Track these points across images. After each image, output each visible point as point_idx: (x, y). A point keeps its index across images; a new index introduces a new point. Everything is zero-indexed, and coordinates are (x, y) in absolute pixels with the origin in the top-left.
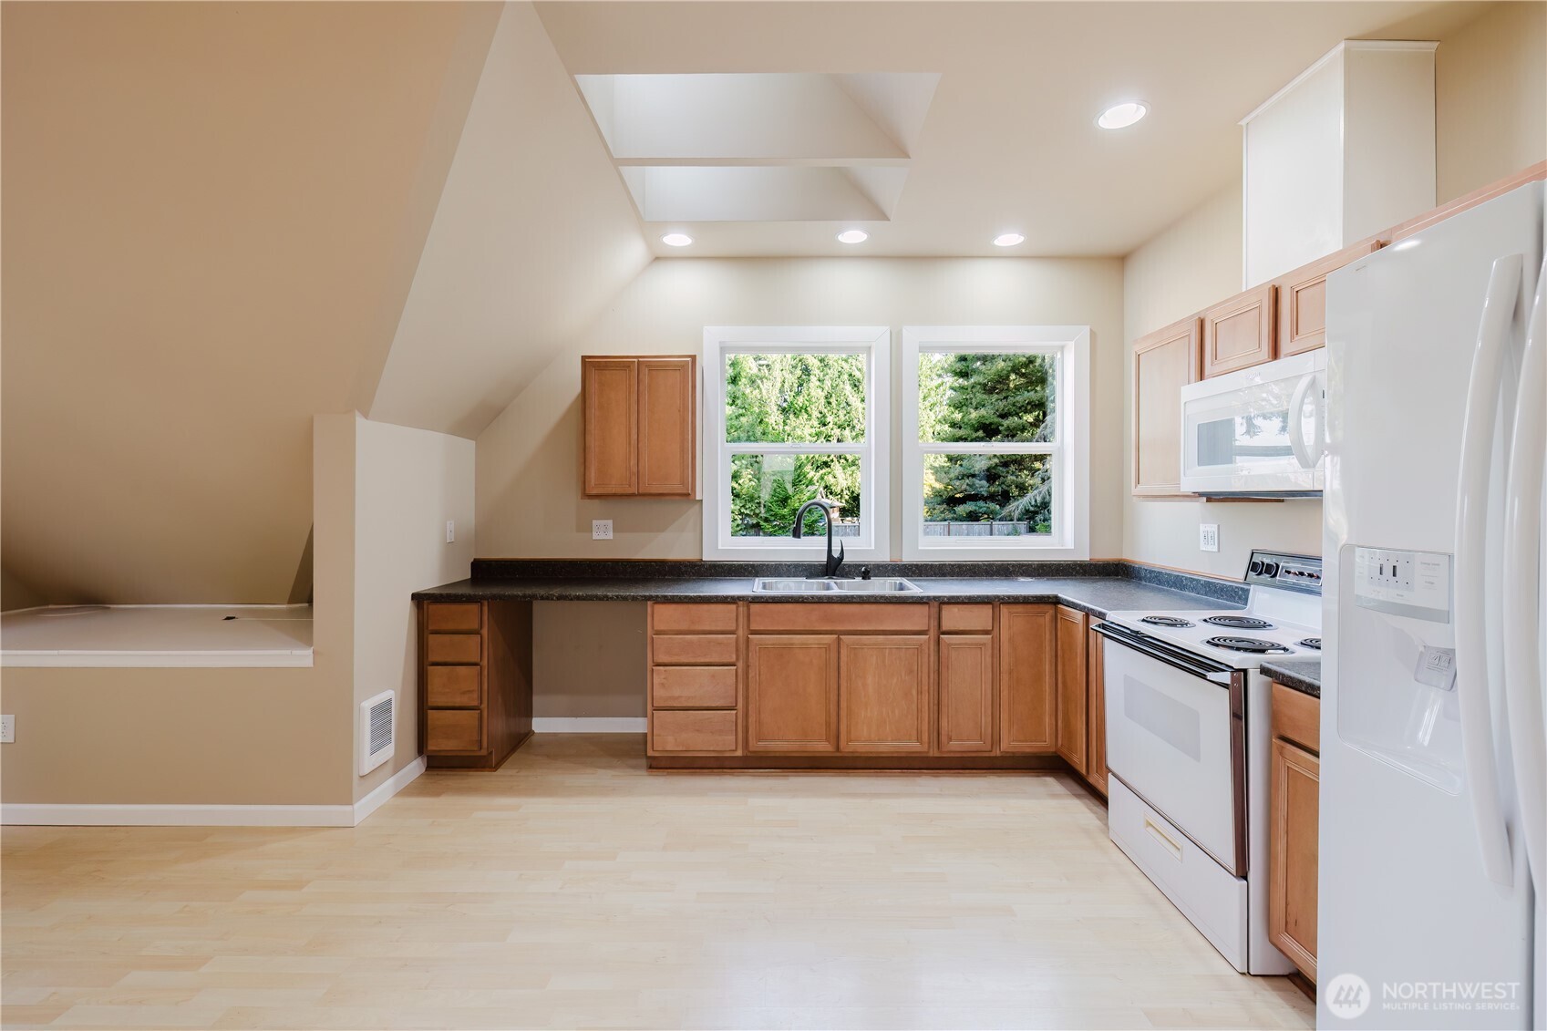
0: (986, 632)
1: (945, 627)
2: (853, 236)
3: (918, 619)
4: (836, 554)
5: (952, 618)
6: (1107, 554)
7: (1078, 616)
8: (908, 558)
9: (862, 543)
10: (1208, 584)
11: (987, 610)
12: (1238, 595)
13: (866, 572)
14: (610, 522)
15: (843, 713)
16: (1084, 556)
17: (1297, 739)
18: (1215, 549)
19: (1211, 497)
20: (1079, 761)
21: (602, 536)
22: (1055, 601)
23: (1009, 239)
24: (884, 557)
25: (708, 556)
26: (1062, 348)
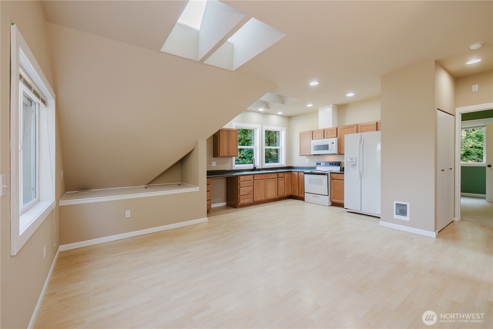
0: (283, 177)
1: (279, 177)
2: (261, 110)
3: (275, 176)
4: (255, 167)
5: (280, 175)
6: (288, 165)
7: (297, 173)
8: (264, 167)
9: (258, 164)
10: (308, 167)
11: (283, 173)
12: (314, 168)
13: (259, 170)
14: (215, 162)
15: (267, 192)
16: (286, 166)
17: (334, 179)
18: (308, 162)
19: (314, 155)
20: (297, 194)
21: (214, 165)
22: (291, 172)
23: (280, 113)
24: (260, 167)
25: (234, 169)
26: (281, 131)
